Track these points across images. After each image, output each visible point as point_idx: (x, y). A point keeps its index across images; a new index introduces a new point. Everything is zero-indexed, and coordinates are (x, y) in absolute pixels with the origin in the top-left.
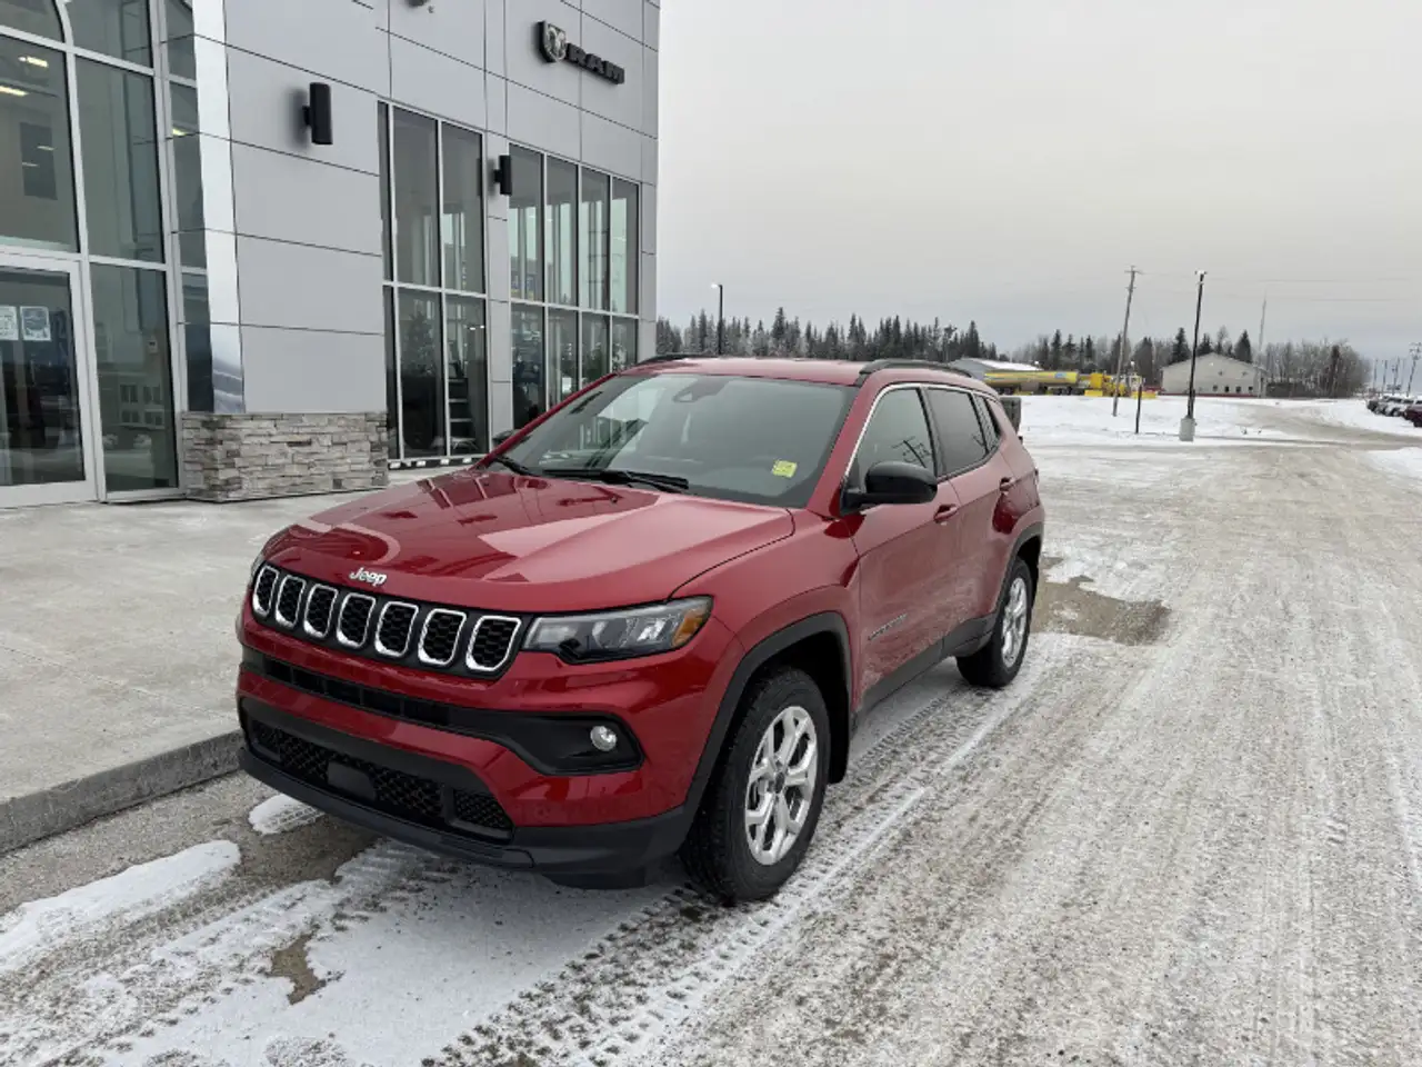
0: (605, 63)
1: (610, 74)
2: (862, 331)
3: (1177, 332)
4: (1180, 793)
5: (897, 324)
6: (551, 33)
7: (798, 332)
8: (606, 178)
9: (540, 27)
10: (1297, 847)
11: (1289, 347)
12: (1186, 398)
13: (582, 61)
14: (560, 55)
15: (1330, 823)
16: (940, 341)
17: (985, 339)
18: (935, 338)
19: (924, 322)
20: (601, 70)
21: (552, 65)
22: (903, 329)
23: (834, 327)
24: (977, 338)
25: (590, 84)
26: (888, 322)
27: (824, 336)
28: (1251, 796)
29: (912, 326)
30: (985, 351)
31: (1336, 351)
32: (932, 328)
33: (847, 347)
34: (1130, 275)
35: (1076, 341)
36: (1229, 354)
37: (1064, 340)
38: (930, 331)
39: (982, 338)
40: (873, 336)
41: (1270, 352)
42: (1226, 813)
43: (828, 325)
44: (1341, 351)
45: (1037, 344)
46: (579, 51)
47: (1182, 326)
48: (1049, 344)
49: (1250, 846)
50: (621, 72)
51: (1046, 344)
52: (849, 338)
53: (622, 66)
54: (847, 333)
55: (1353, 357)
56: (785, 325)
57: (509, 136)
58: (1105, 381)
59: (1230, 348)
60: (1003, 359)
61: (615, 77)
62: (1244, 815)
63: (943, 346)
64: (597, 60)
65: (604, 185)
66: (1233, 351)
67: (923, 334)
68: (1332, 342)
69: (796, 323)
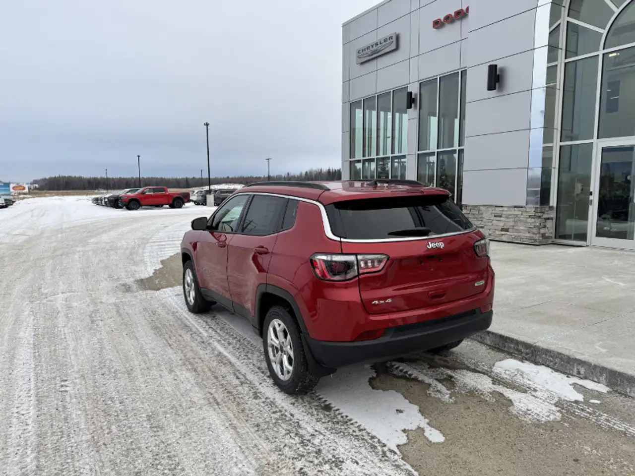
4: (132, 370)
10: (79, 372)
15: (67, 389)
28: (105, 385)
42: (110, 372)
49: (95, 364)
62: (103, 375)
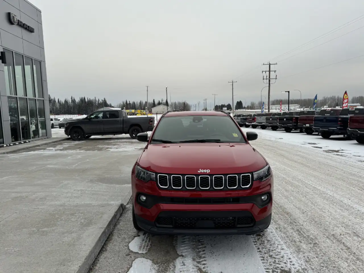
0: (28, 26)
1: (30, 30)
2: (75, 101)
3: (153, 100)
5: (84, 98)
6: (13, 16)
7: (55, 101)
8: (31, 59)
9: (9, 14)
11: (175, 103)
12: (156, 115)
13: (22, 25)
14: (16, 23)
16: (97, 103)
17: (108, 102)
18: (96, 102)
19: (92, 98)
20: (28, 28)
21: (14, 25)
22: (86, 100)
23: (67, 100)
24: (106, 102)
25: (25, 32)
26: (82, 98)
27: (64, 102)
29: (89, 99)
30: (109, 105)
31: (184, 103)
32: (94, 99)
33: (71, 105)
34: (147, 87)
35: (131, 102)
36: (164, 105)
37: (128, 102)
38: (94, 101)
39: (107, 102)
40: (78, 102)
41: (172, 103)
43: (65, 99)
44: (185, 103)
45: (122, 103)
46: (21, 22)
47: (154, 99)
48: (125, 104)
50: (33, 29)
51: (124, 103)
52: (71, 103)
53: (33, 28)
54: (70, 101)
55: (187, 104)
56: (51, 99)
57: (3, 46)
58: (141, 112)
59: (164, 103)
60: (113, 107)
61: (32, 31)
63: (98, 104)
64: (26, 25)
65: (31, 61)
66: (165, 104)
67: (92, 101)
68: (183, 101)
69: (54, 98)
